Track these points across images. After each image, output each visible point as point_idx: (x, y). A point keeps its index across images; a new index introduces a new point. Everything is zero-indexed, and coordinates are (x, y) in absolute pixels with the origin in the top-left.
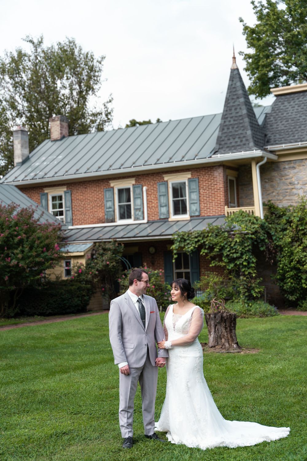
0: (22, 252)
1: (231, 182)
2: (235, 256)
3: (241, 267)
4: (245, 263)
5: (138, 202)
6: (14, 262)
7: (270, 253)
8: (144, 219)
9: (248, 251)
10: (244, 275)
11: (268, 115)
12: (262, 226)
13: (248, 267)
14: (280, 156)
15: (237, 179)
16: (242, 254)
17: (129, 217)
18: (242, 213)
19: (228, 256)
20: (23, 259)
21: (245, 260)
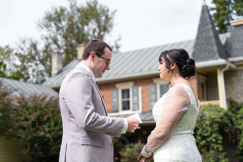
0: (49, 127)
1: (202, 84)
2: (206, 134)
3: (211, 143)
4: (214, 140)
5: (135, 98)
6: (42, 133)
7: (232, 135)
8: (138, 110)
9: (216, 131)
10: (213, 149)
11: (228, 40)
12: (226, 114)
13: (216, 143)
14: (238, 66)
15: (207, 82)
16: (212, 133)
17: (129, 109)
18: (210, 105)
19: (200, 135)
20: (49, 132)
21: (214, 138)
